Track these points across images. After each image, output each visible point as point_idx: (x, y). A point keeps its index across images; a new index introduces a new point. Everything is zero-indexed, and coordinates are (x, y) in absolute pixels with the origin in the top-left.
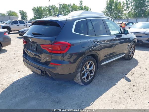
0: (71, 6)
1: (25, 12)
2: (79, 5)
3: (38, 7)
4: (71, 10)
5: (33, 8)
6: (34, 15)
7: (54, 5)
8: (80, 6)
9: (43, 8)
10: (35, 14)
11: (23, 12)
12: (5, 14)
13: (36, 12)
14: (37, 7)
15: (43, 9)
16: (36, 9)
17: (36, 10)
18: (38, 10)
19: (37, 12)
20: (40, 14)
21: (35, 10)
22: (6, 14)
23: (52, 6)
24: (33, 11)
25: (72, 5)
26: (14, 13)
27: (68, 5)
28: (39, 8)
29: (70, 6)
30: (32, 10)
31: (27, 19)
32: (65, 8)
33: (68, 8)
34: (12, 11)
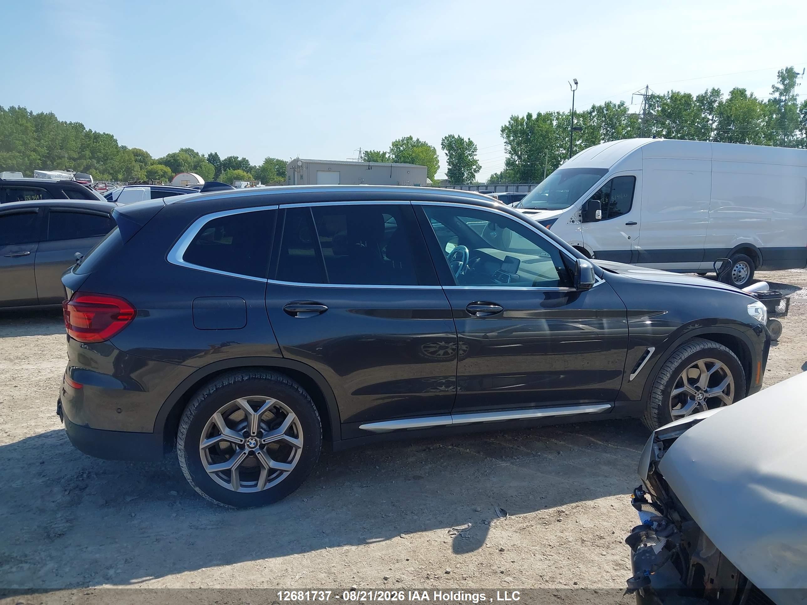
0: (716, 105)
1: (471, 143)
2: (772, 97)
3: (534, 117)
4: (714, 126)
5: (506, 122)
6: (508, 156)
7: (618, 103)
8: (776, 102)
9: (555, 123)
10: (514, 151)
11: (460, 141)
12: (384, 154)
13: (519, 144)
14: (529, 116)
15: (559, 126)
16: (522, 124)
17: (523, 132)
18: (532, 132)
19: (527, 141)
20: (540, 150)
21: (515, 133)
22: (387, 156)
23: (608, 105)
24: (508, 137)
25: (725, 97)
26: (420, 149)
27: (701, 99)
28: (537, 120)
29: (711, 103)
30: (503, 131)
31: (474, 176)
32: (679, 116)
33: (697, 116)
34: (415, 139)
